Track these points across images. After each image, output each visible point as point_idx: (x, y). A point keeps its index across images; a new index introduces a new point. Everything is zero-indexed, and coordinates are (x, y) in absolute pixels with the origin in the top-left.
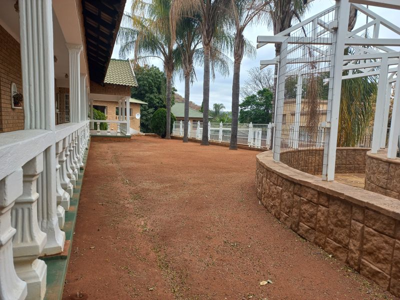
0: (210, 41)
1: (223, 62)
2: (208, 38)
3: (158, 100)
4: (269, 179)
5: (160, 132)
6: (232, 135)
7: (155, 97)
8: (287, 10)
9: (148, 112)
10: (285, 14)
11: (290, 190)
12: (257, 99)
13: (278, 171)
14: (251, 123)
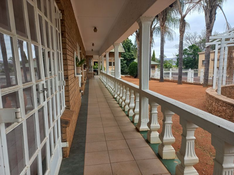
0: (164, 24)
1: (169, 33)
2: (163, 22)
3: (128, 56)
4: (217, 103)
5: (134, 75)
6: (179, 76)
7: (127, 54)
8: (214, 5)
9: (123, 63)
10: (213, 7)
11: (231, 109)
12: (188, 51)
13: (223, 100)
14: (190, 69)
